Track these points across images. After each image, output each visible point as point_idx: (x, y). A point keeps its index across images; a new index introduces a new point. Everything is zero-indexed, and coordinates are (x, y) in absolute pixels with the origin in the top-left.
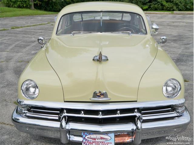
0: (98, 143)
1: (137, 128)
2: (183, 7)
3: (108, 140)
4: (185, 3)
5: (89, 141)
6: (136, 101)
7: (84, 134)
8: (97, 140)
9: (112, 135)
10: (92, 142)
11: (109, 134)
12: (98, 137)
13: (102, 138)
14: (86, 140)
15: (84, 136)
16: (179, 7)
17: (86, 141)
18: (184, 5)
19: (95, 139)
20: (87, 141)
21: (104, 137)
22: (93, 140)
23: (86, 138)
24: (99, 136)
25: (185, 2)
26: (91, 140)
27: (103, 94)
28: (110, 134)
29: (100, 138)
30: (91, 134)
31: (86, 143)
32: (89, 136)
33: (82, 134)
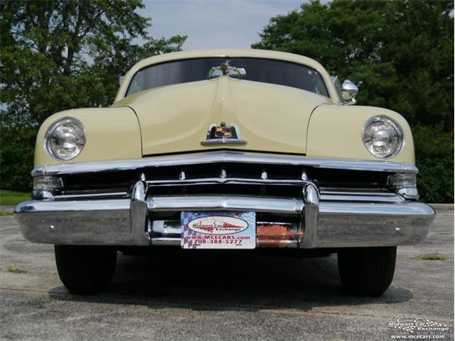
0: (218, 240)
2: (437, 194)
3: (242, 229)
4: (440, 185)
5: (198, 234)
6: (305, 155)
7: (185, 217)
8: (215, 232)
9: (251, 217)
10: (203, 236)
11: (243, 215)
12: (217, 223)
13: (226, 226)
14: (190, 231)
15: (186, 222)
16: (427, 195)
17: (189, 234)
18: (438, 191)
19: (210, 229)
20: (191, 235)
21: (233, 224)
22: (206, 232)
23: (190, 225)
24: (220, 220)
25: (439, 183)
26: (203, 231)
28: (245, 214)
29: (222, 225)
30: (202, 216)
31: (189, 240)
32: (196, 222)
33: (182, 217)
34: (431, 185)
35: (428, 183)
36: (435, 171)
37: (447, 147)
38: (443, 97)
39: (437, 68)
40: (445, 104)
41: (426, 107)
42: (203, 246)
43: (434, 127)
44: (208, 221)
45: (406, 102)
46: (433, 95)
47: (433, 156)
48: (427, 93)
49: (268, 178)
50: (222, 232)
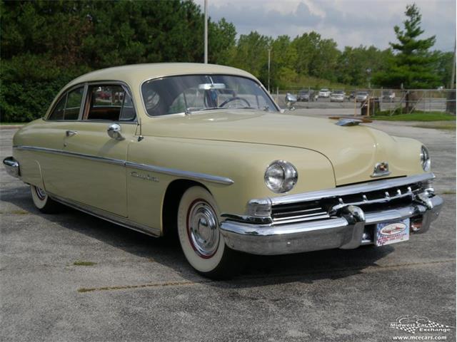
0: (393, 238)
1: (428, 208)
3: (404, 229)
5: (384, 236)
7: (380, 226)
8: (392, 233)
9: (407, 221)
11: (404, 221)
12: (393, 228)
13: (397, 229)
14: (381, 235)
15: (379, 229)
19: (389, 232)
20: (381, 238)
21: (400, 227)
23: (381, 232)
26: (386, 234)
27: (385, 167)
29: (395, 228)
30: (386, 225)
31: (380, 241)
32: (383, 229)
33: (378, 227)
34: (42, 106)
35: (40, 104)
36: (45, 93)
37: (55, 73)
38: (48, 30)
39: (41, 4)
40: (49, 36)
41: (34, 38)
42: (387, 243)
43: (42, 56)
44: (388, 227)
45: (16, 32)
46: (39, 28)
47: (42, 80)
48: (35, 26)
49: (402, 193)
50: (394, 233)
